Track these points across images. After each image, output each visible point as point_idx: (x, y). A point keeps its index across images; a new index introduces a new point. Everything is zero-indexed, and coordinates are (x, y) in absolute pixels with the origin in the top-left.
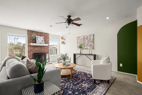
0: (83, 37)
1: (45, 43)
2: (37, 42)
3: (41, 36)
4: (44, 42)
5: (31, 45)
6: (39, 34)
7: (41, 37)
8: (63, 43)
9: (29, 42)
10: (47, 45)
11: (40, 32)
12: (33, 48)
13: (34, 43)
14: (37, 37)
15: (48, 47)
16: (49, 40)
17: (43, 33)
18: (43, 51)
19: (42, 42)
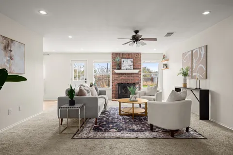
0: (190, 53)
1: (134, 69)
2: (122, 68)
3: (128, 58)
4: (132, 67)
5: (115, 73)
6: (125, 57)
7: (129, 60)
8: (166, 66)
9: (113, 69)
10: (137, 71)
11: (127, 53)
12: (117, 76)
13: (118, 69)
14: (122, 61)
15: (139, 74)
16: (140, 64)
17: (131, 54)
18: (131, 80)
19: (129, 67)
